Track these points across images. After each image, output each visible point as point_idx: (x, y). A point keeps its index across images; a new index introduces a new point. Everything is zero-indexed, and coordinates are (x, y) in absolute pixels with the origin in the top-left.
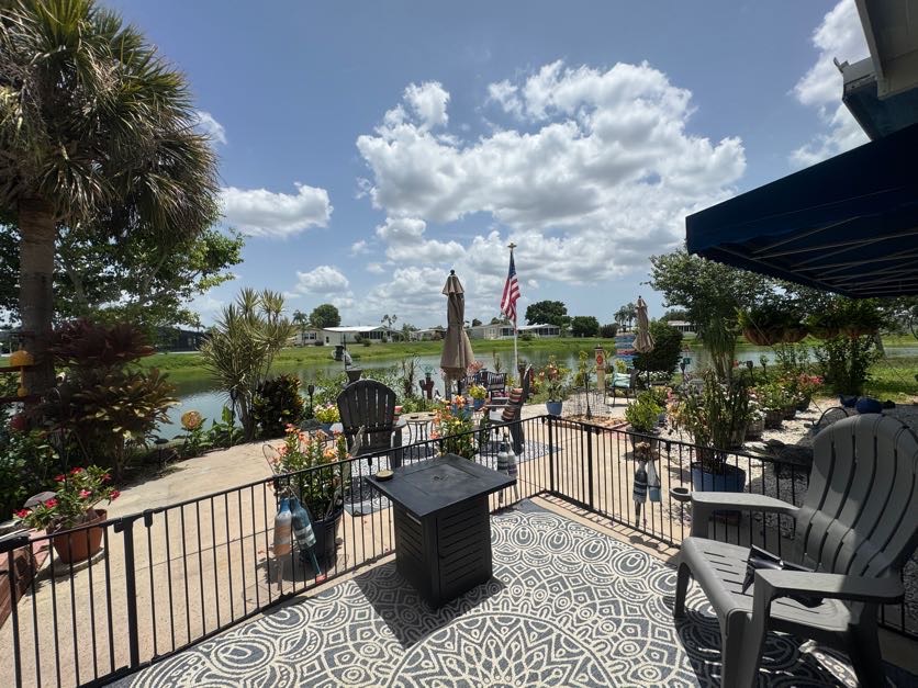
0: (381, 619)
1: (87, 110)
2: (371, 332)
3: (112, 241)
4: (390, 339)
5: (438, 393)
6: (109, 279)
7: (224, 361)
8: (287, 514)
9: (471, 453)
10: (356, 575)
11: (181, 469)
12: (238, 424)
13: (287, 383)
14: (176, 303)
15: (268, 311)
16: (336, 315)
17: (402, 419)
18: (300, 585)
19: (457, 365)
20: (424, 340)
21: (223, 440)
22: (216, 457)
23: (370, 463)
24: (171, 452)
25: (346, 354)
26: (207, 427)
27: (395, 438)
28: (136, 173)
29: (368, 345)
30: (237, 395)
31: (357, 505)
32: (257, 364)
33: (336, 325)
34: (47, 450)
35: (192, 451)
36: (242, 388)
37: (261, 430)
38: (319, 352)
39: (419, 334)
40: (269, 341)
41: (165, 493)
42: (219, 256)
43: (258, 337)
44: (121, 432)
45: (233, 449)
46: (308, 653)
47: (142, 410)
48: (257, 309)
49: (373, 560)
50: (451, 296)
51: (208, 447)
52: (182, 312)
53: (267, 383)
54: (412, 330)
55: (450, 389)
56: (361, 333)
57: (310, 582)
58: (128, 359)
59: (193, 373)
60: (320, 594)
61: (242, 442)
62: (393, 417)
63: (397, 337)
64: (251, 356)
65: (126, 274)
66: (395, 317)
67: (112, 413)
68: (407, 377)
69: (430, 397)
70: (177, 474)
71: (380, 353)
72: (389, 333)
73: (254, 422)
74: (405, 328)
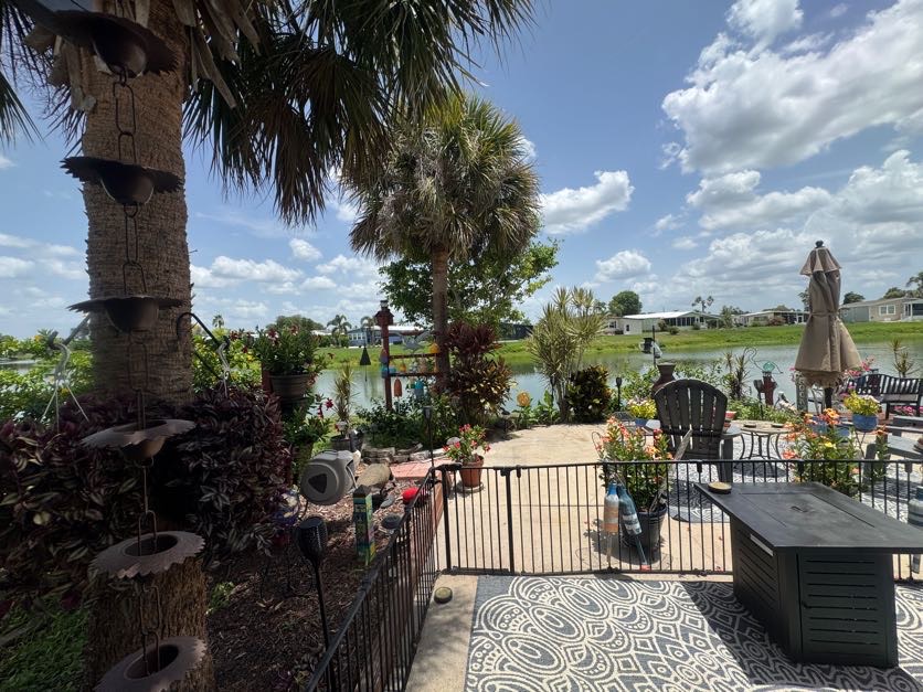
0: (716, 636)
1: (463, 175)
2: (679, 318)
3: (472, 263)
4: (703, 326)
5: (783, 397)
6: (471, 291)
7: (545, 352)
8: (615, 498)
9: (853, 489)
10: (683, 579)
11: (518, 437)
12: (556, 407)
13: (597, 374)
14: (510, 305)
15: (578, 306)
16: (636, 301)
17: (735, 427)
18: (625, 566)
19: (826, 367)
20: (755, 325)
21: (546, 419)
22: (541, 431)
23: (700, 470)
24: (510, 422)
25: (655, 346)
26: (534, 406)
27: (724, 447)
28: (490, 211)
29: (674, 333)
30: (555, 382)
31: (684, 510)
32: (570, 355)
33: (636, 312)
34: (449, 410)
35: (524, 424)
36: (558, 376)
37: (573, 414)
38: (619, 340)
39: (747, 319)
40: (580, 335)
41: (510, 453)
42: (542, 263)
43: (571, 331)
44: (484, 403)
45: (553, 428)
46: (639, 629)
47: (496, 388)
48: (569, 306)
49: (702, 573)
50: (817, 277)
51: (535, 423)
52: (514, 312)
53: (579, 373)
54: (736, 313)
55: (805, 394)
56: (667, 320)
57: (635, 567)
58: (487, 351)
59: (514, 358)
60: (647, 582)
61: (559, 423)
62: (723, 422)
63: (713, 323)
64: (565, 348)
65: (480, 286)
66: (710, 298)
67: (479, 388)
68: (734, 374)
69: (769, 401)
70: (517, 440)
71: (690, 343)
72: (702, 319)
73: (569, 406)
74: (725, 312)
